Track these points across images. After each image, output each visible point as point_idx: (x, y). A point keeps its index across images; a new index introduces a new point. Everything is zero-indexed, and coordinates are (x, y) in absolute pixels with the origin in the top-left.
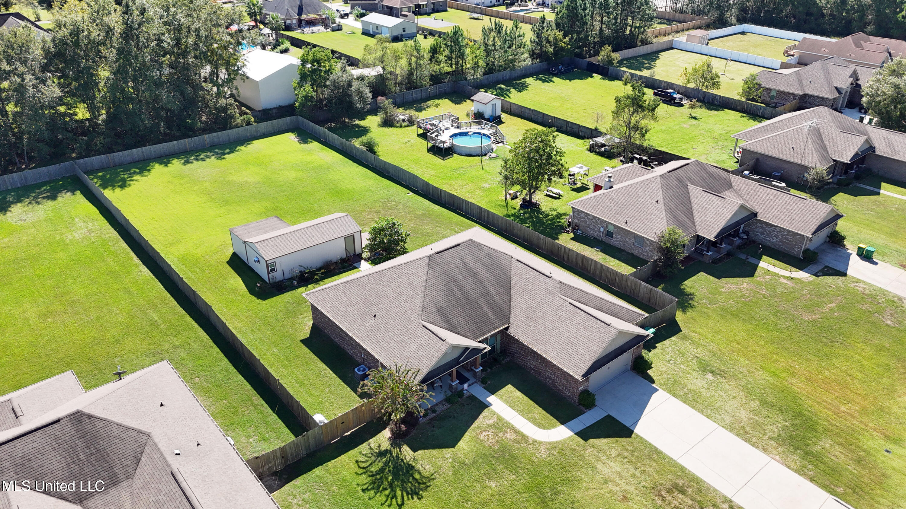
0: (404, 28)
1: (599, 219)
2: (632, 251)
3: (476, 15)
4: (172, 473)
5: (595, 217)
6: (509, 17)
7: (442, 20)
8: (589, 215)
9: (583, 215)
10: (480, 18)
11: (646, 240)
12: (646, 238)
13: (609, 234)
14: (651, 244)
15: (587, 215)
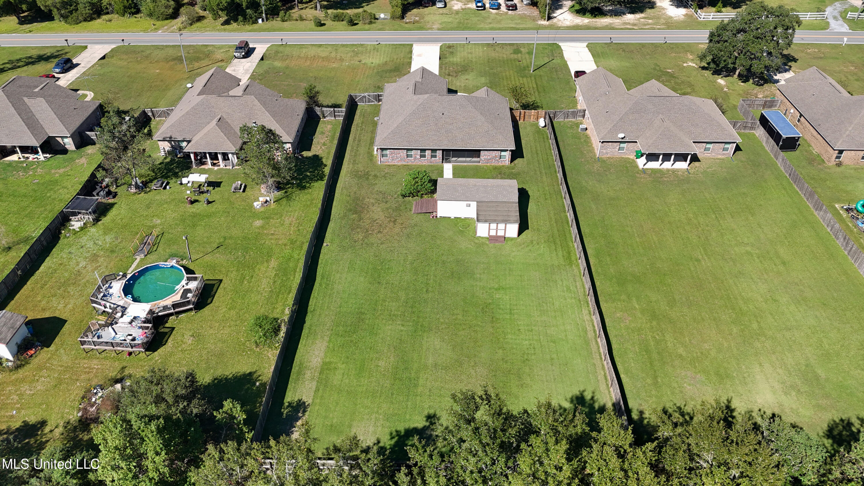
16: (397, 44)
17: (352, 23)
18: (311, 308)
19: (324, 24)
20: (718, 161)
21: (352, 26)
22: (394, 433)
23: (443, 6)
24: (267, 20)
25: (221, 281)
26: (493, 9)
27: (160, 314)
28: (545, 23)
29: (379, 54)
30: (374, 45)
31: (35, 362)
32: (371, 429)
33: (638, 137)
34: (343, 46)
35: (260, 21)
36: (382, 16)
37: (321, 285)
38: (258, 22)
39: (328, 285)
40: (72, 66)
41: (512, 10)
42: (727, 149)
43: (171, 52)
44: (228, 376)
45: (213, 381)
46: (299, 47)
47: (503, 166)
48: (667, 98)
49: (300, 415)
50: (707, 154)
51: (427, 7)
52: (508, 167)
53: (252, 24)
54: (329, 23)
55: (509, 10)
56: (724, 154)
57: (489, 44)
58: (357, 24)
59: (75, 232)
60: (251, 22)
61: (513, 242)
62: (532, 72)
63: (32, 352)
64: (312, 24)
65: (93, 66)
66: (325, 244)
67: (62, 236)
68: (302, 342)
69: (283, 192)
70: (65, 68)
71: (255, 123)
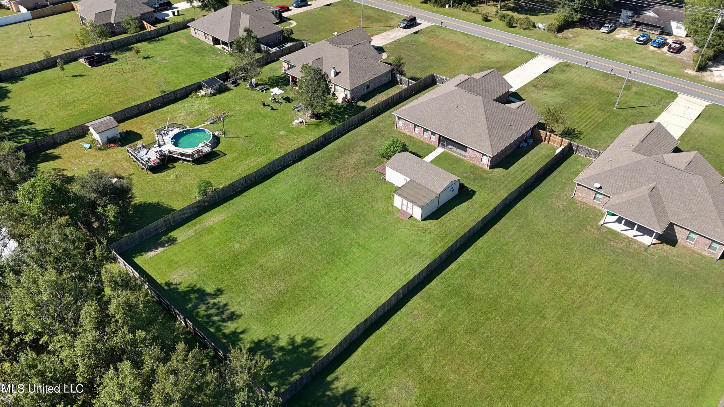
9: (355, 89)
13: (368, 87)
16: (525, 51)
17: (510, 25)
18: (244, 194)
19: (490, 21)
20: (696, 256)
21: (510, 27)
22: (192, 286)
23: (606, 32)
24: (453, 7)
25: (225, 155)
26: (654, 47)
27: (174, 155)
28: (691, 72)
29: (503, 53)
30: (506, 46)
31: (110, 151)
32: (185, 275)
33: (614, 194)
34: (483, 40)
35: (447, 6)
36: (540, 26)
37: (266, 184)
38: (445, 7)
39: (270, 186)
40: (306, 4)
41: (672, 52)
42: (715, 249)
43: (369, 13)
44: (165, 205)
45: (155, 203)
46: (451, 31)
47: (481, 168)
48: (676, 171)
49: (166, 245)
50: (689, 244)
51: (593, 29)
52: (484, 171)
53: (440, 7)
54: (496, 20)
55: (669, 51)
56: (709, 252)
57: (606, 74)
58: (515, 27)
59: (198, 97)
60: (440, 5)
61: (415, 222)
62: (615, 109)
63: (113, 145)
64: (479, 18)
65: (316, 8)
66: (300, 163)
67: (190, 96)
68: (217, 209)
69: (319, 121)
70: (300, 5)
71: (334, 68)
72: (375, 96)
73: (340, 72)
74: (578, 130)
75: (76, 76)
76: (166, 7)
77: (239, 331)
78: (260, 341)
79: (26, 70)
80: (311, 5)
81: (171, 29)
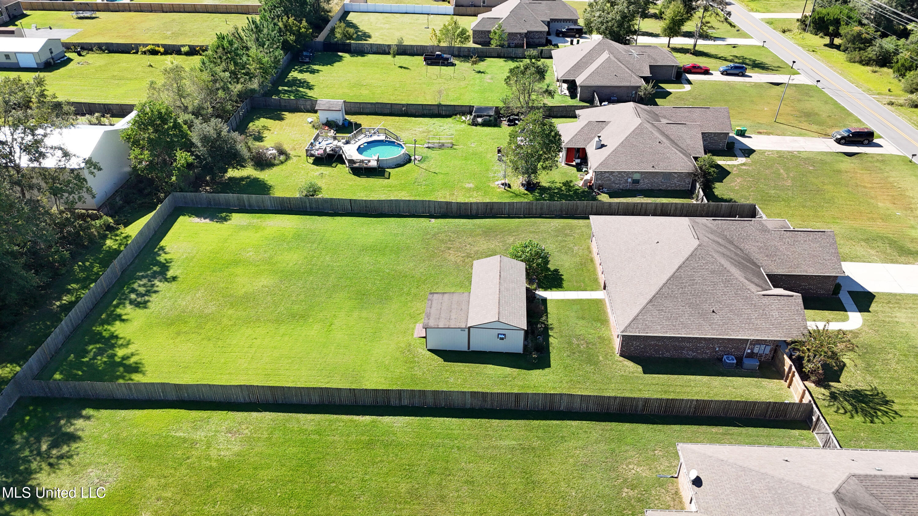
0: (50, 49)
1: (625, 172)
2: (660, 188)
3: (88, 14)
4: (912, 478)
5: (620, 173)
6: (128, 8)
7: (51, 29)
8: (614, 172)
9: (607, 175)
10: (94, 16)
11: (674, 174)
12: (674, 173)
13: (636, 182)
14: (679, 176)
15: (612, 173)
25: (389, 178)
40: (741, 74)
59: (459, 121)
63: (327, 128)
66: (433, 220)
69: (526, 192)
70: (728, 72)
71: (599, 137)
72: (636, 197)
73: (606, 146)
74: (896, 407)
75: (405, 68)
76: (574, 34)
77: (124, 317)
78: (117, 337)
79: (375, 49)
80: (751, 77)
81: (543, 54)
